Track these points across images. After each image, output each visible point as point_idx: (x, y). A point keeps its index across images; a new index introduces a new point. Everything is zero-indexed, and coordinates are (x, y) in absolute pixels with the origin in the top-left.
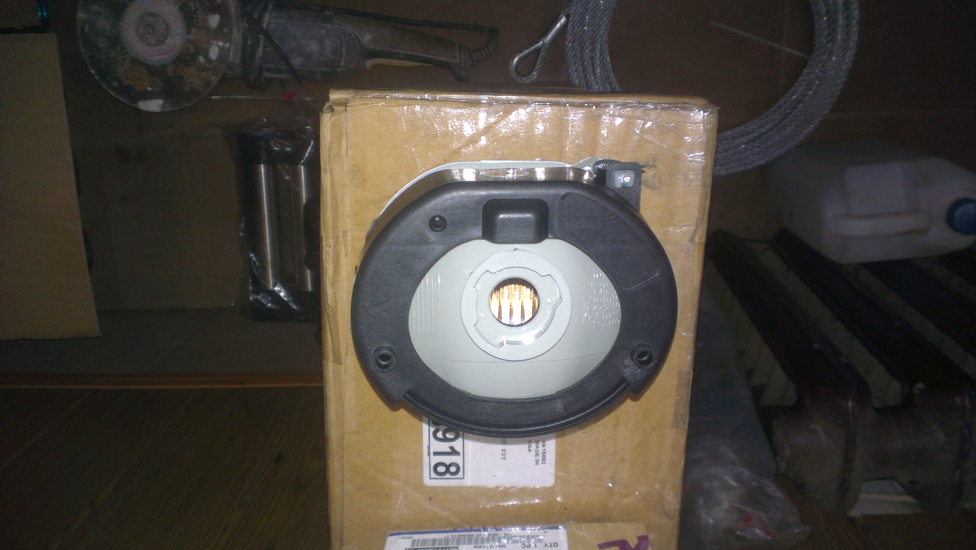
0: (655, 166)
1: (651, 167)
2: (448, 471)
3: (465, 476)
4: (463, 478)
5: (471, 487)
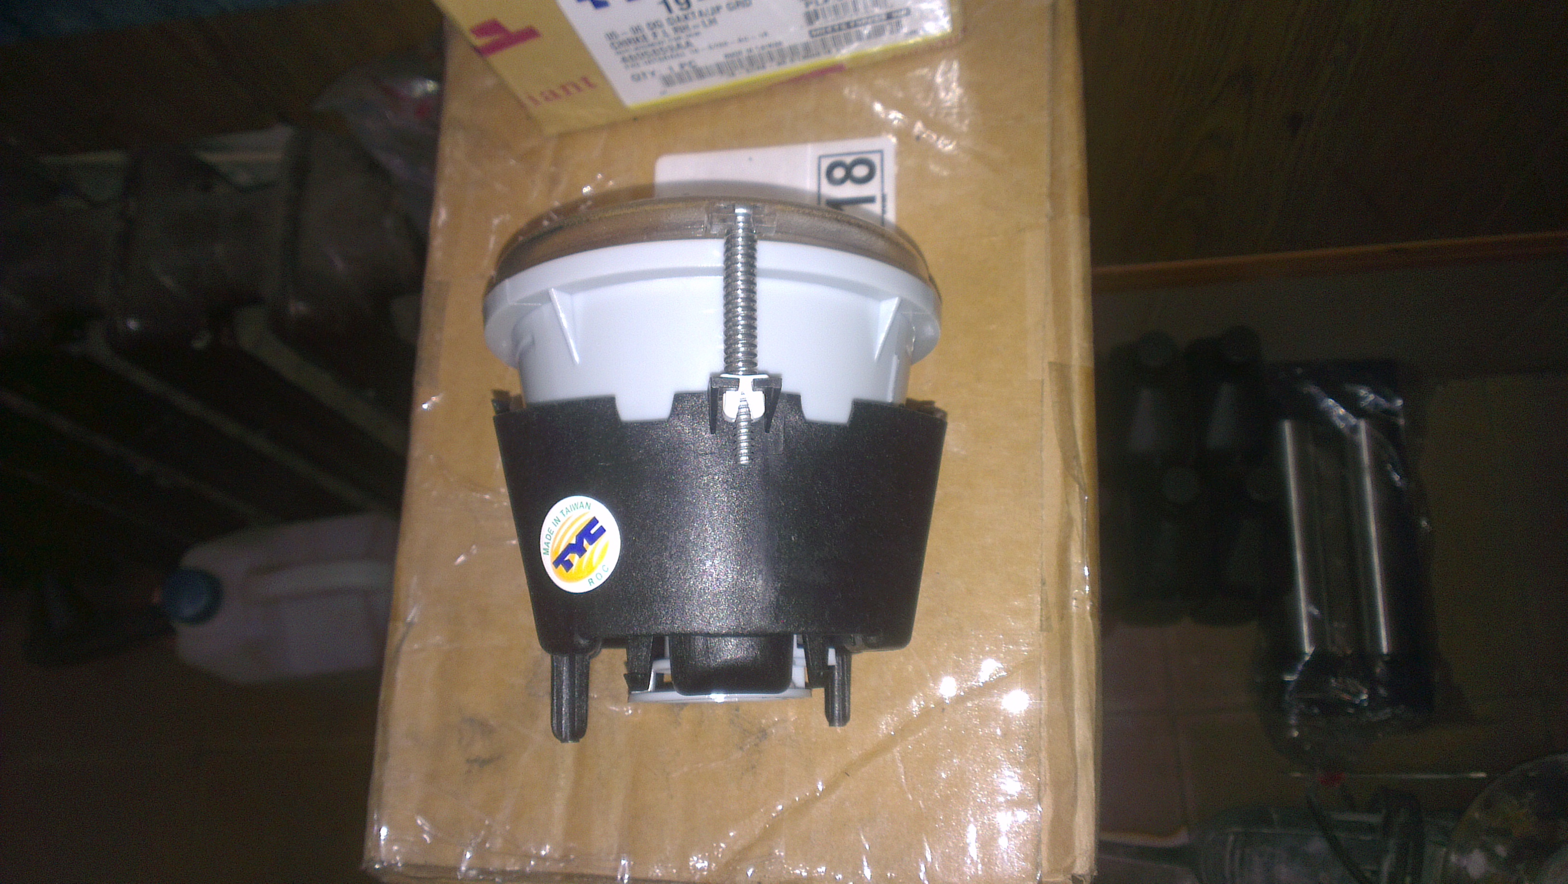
0: (468, 761)
1: (475, 761)
2: (849, 169)
3: (816, 162)
4: (820, 158)
5: (805, 141)
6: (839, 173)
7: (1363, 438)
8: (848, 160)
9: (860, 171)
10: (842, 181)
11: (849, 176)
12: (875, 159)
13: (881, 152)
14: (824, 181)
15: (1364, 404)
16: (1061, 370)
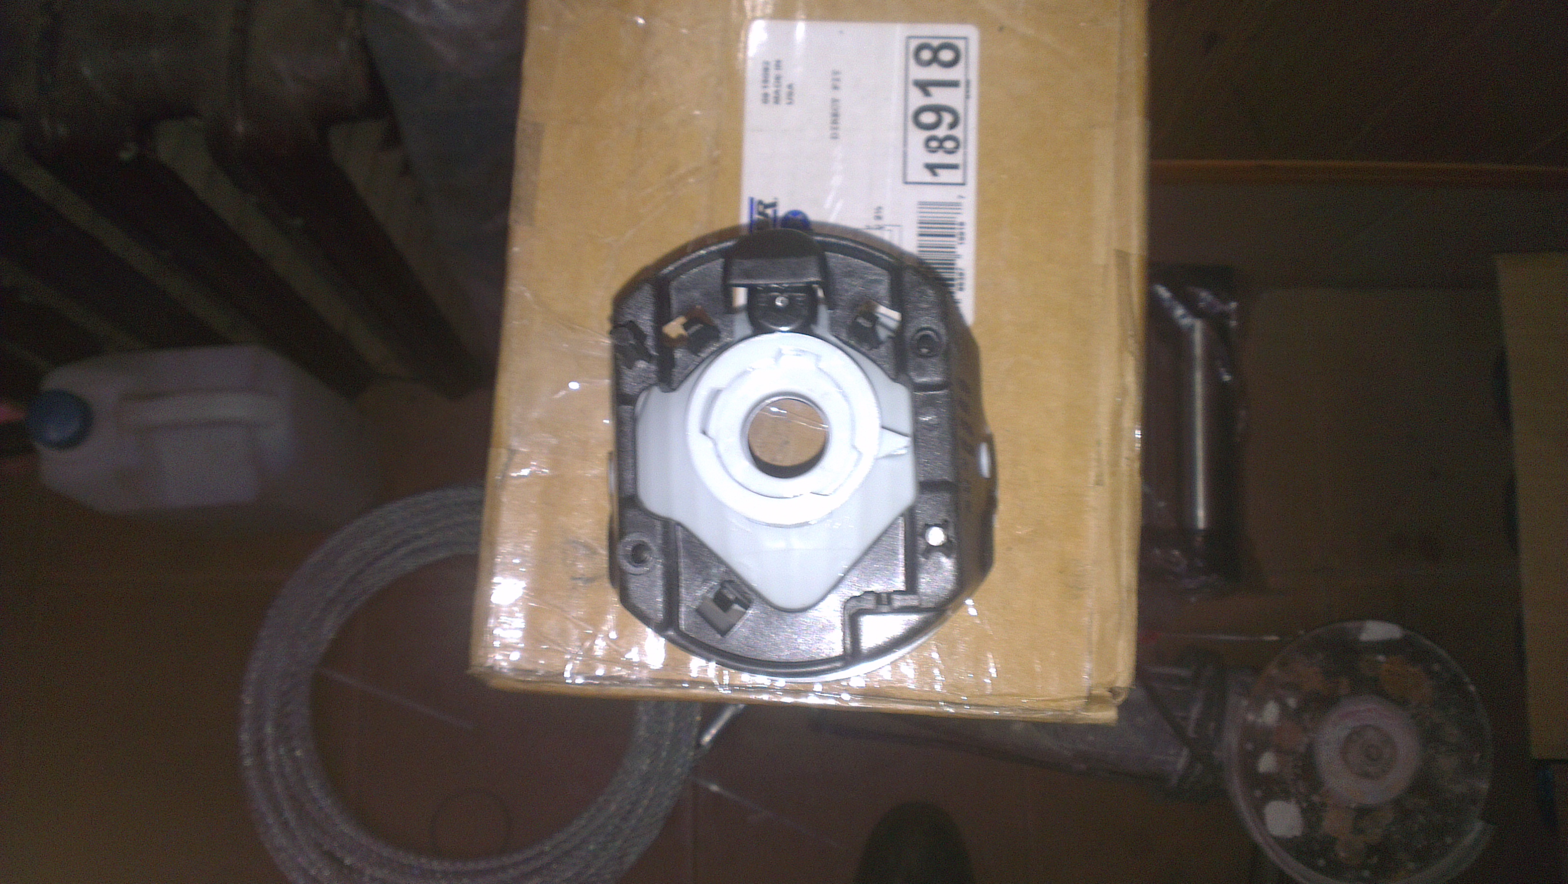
0: (573, 578)
1: (580, 578)
2: (935, 52)
3: (904, 41)
4: (908, 38)
5: (895, 20)
6: (926, 55)
7: (1198, 337)
8: (935, 43)
9: (946, 55)
10: (929, 63)
11: (935, 60)
12: (961, 44)
13: (965, 38)
14: (912, 62)
15: (1202, 305)
16: (1122, 257)
